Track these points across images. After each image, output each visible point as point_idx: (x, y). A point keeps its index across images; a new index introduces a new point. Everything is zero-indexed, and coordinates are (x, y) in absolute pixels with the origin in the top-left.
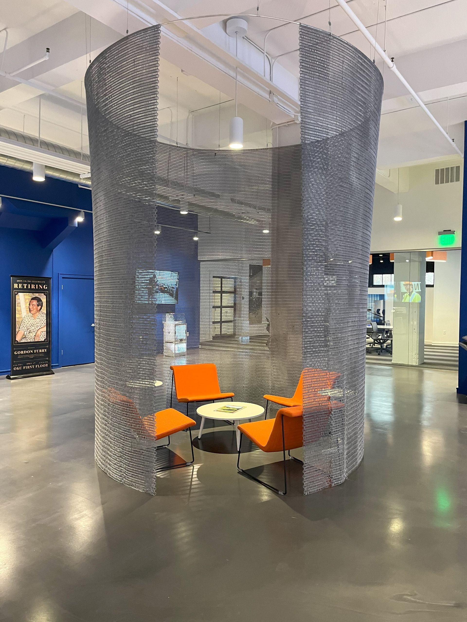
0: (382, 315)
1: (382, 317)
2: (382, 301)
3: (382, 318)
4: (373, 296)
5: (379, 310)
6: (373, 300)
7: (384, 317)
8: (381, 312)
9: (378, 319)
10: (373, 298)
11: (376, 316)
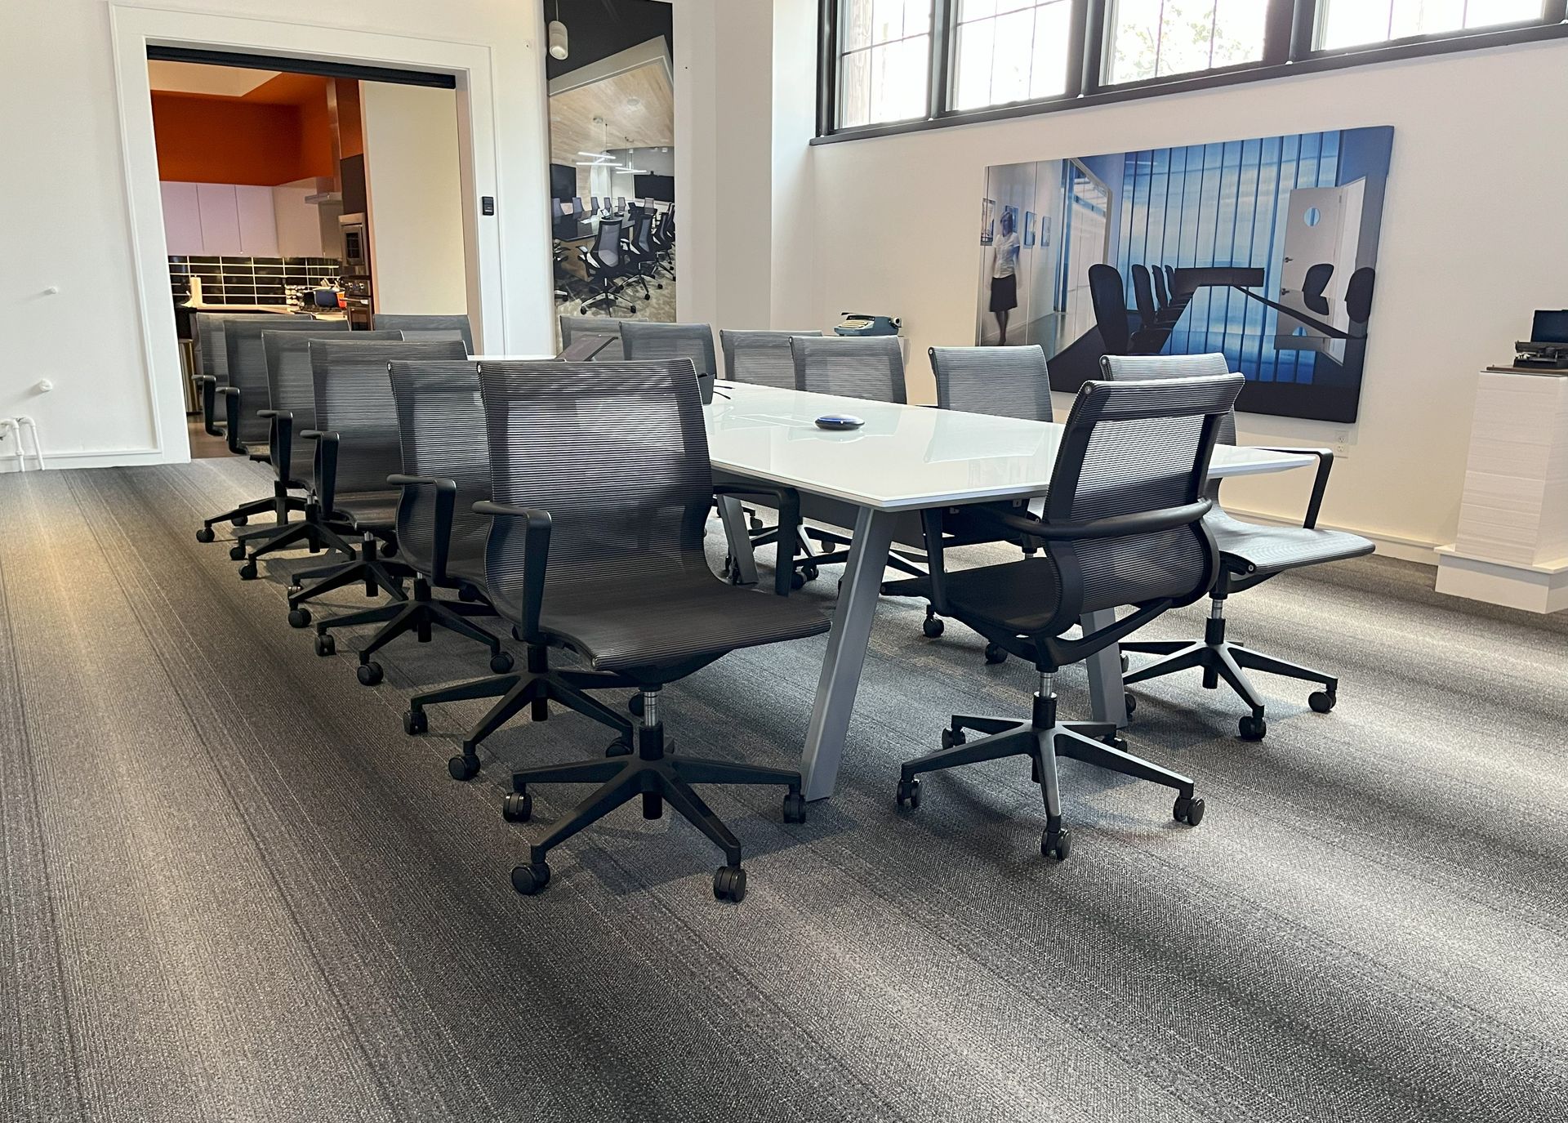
0: (1340, 319)
1: (1338, 334)
2: (1356, 191)
3: (1336, 349)
4: (1290, 153)
5: (1320, 274)
6: (1287, 184)
7: (1357, 342)
8: (1336, 291)
9: (1308, 357)
10: (1288, 169)
11: (1297, 329)
